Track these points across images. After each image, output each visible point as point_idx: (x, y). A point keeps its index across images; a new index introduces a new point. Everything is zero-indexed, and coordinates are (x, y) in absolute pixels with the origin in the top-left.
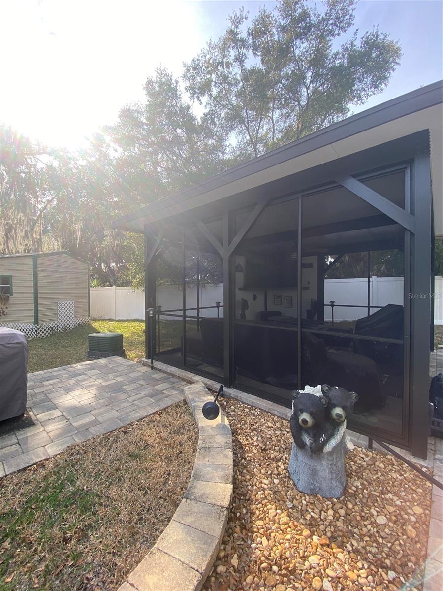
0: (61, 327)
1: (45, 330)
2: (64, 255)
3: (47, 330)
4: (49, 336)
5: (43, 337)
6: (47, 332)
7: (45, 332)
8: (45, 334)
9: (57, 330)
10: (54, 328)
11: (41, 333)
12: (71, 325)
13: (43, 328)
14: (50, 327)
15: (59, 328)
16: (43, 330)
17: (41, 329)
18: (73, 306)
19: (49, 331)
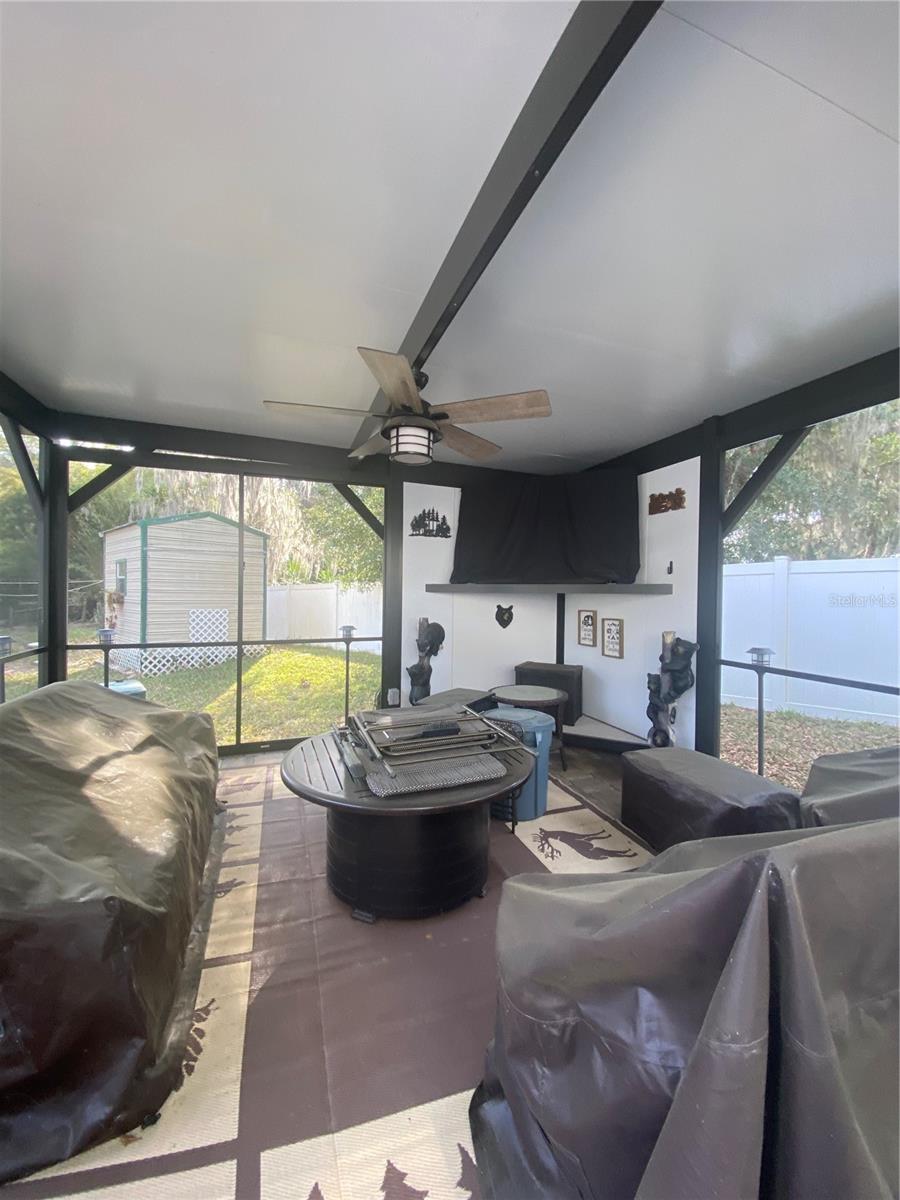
0: (197, 658)
1: (159, 662)
2: (209, 519)
3: (164, 661)
4: (168, 673)
5: (155, 674)
6: (164, 665)
7: (159, 666)
8: (159, 670)
9: (188, 662)
10: (180, 660)
11: (150, 666)
12: (220, 656)
13: (155, 658)
14: (172, 656)
15: (192, 659)
16: (155, 662)
17: (151, 659)
18: (225, 620)
19: (168, 665)
